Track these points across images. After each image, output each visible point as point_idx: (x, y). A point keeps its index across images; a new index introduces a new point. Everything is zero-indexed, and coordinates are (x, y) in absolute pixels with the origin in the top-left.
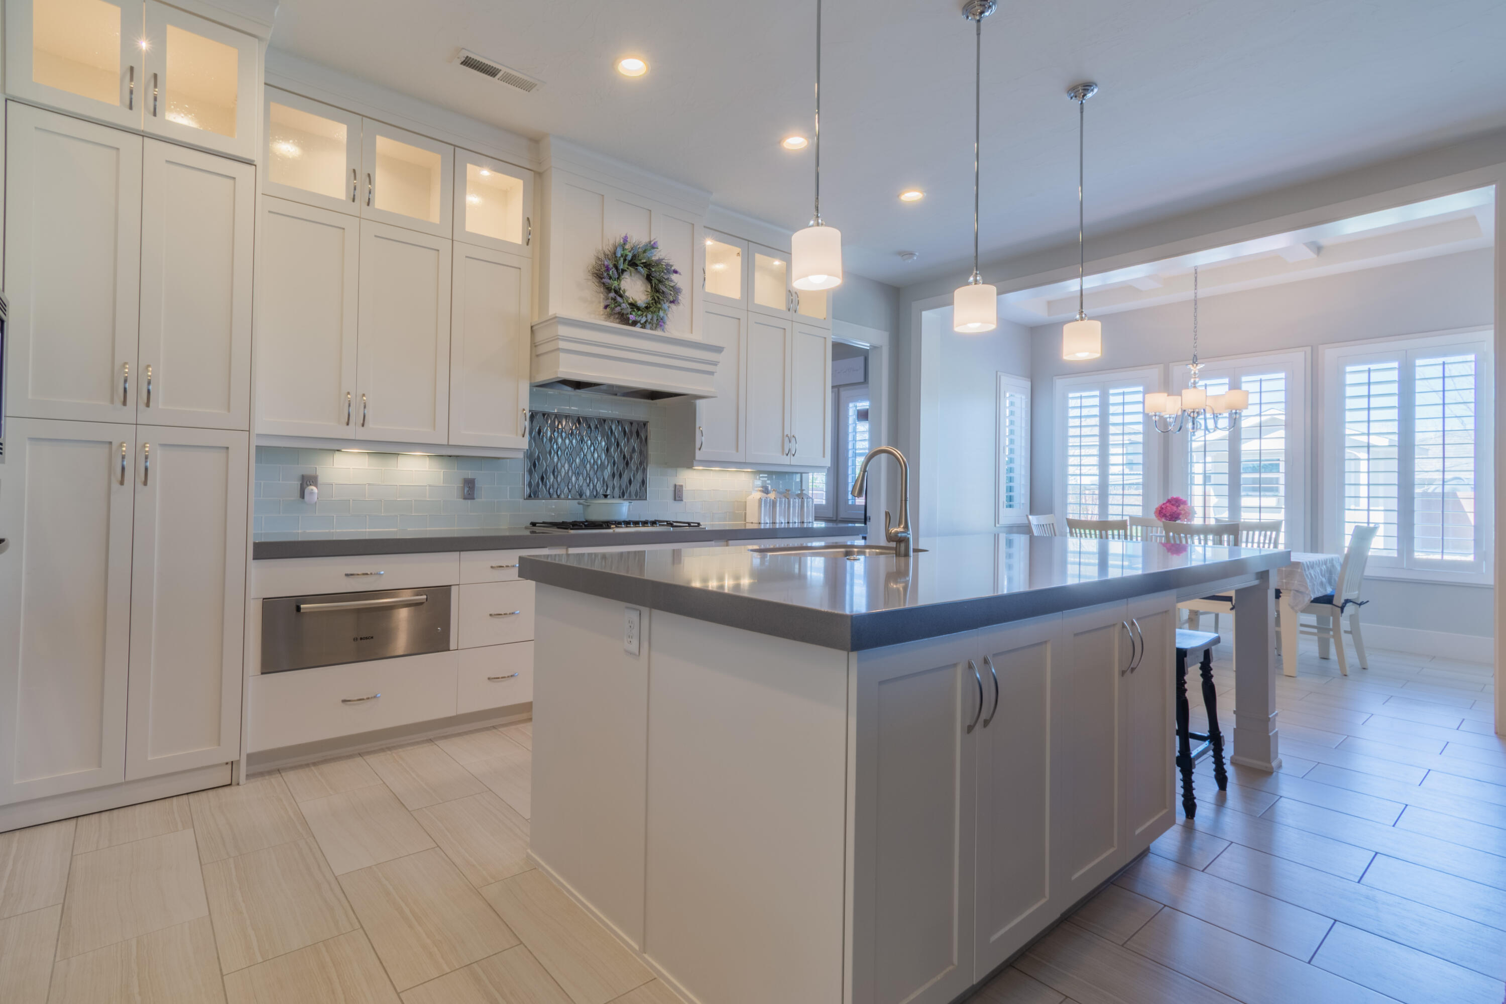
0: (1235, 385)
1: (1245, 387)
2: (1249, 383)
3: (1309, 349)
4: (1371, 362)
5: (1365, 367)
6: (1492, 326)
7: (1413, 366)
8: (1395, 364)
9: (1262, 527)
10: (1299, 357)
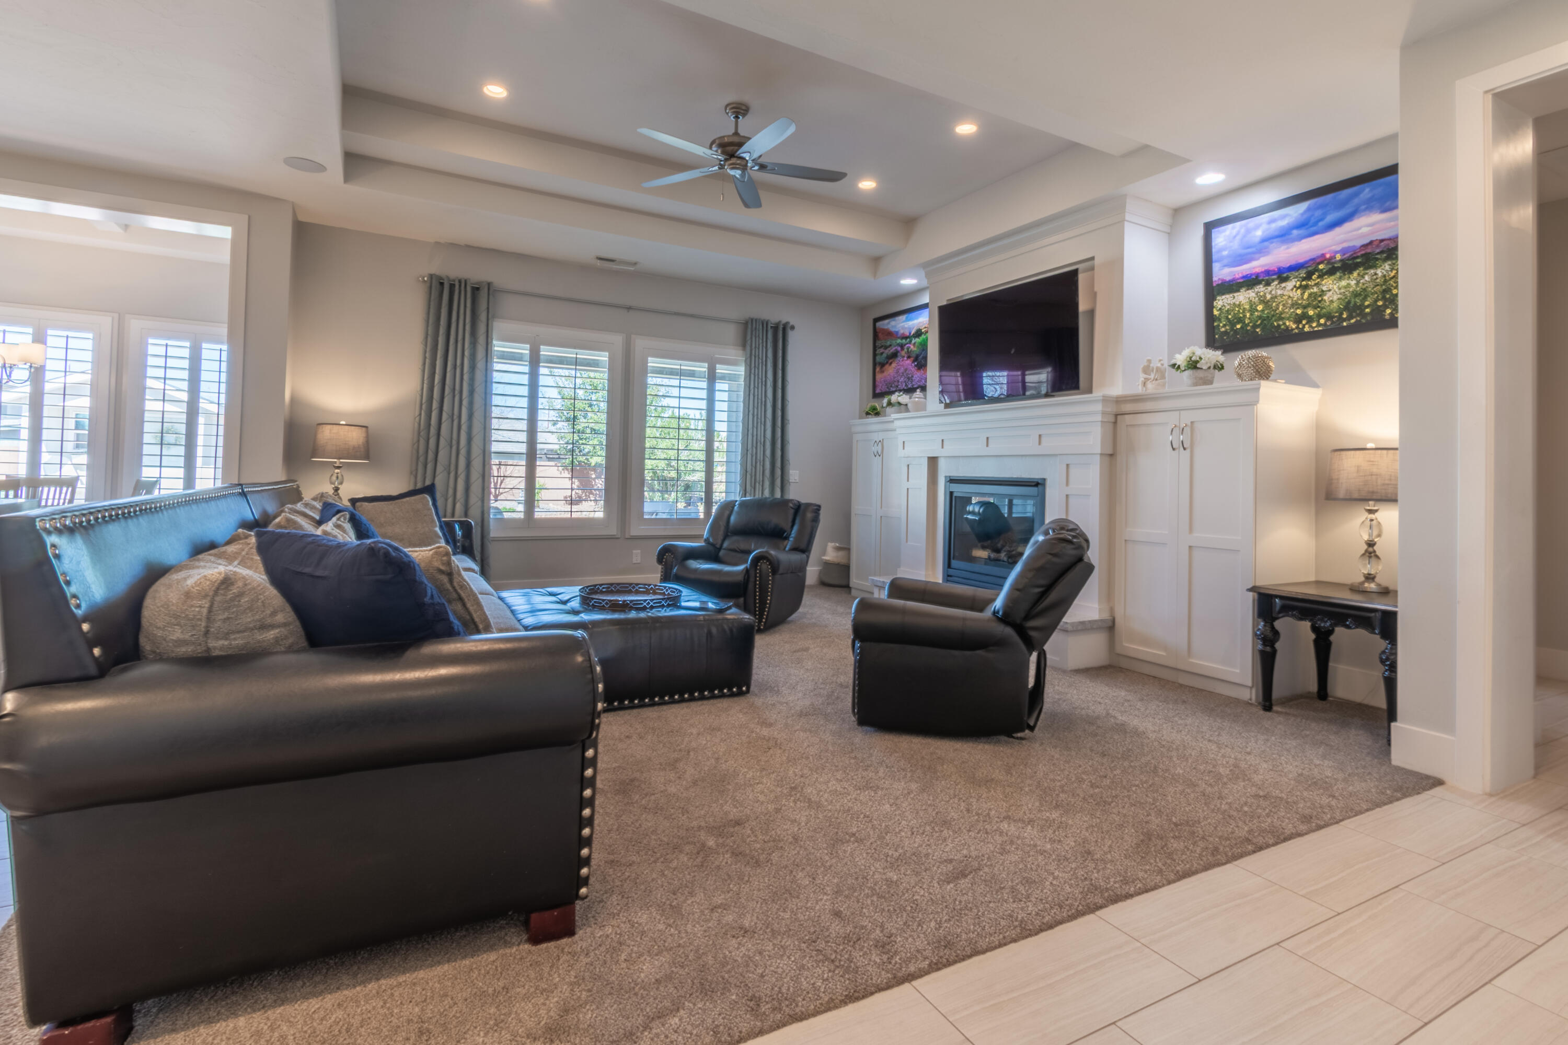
0: (40, 338)
1: (50, 341)
2: (55, 338)
3: (116, 316)
4: (169, 339)
5: (164, 342)
6: (226, 325)
7: (201, 348)
8: (187, 344)
9: (59, 483)
10: (106, 322)
